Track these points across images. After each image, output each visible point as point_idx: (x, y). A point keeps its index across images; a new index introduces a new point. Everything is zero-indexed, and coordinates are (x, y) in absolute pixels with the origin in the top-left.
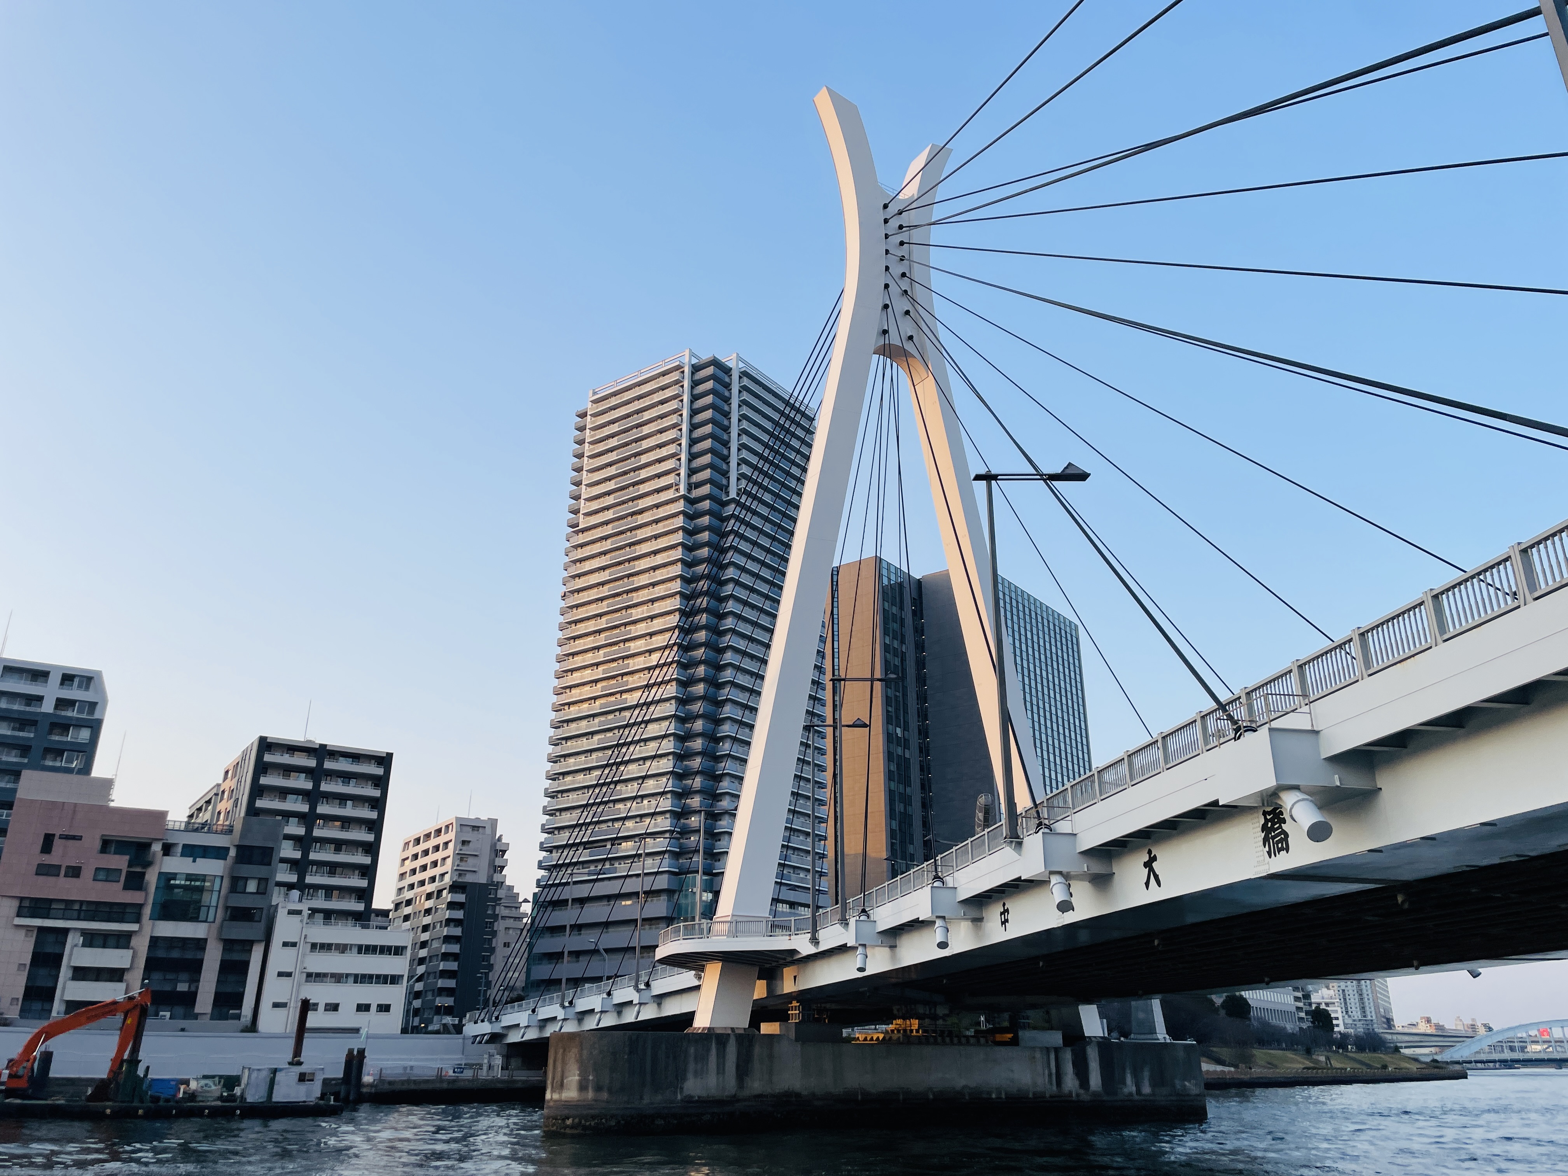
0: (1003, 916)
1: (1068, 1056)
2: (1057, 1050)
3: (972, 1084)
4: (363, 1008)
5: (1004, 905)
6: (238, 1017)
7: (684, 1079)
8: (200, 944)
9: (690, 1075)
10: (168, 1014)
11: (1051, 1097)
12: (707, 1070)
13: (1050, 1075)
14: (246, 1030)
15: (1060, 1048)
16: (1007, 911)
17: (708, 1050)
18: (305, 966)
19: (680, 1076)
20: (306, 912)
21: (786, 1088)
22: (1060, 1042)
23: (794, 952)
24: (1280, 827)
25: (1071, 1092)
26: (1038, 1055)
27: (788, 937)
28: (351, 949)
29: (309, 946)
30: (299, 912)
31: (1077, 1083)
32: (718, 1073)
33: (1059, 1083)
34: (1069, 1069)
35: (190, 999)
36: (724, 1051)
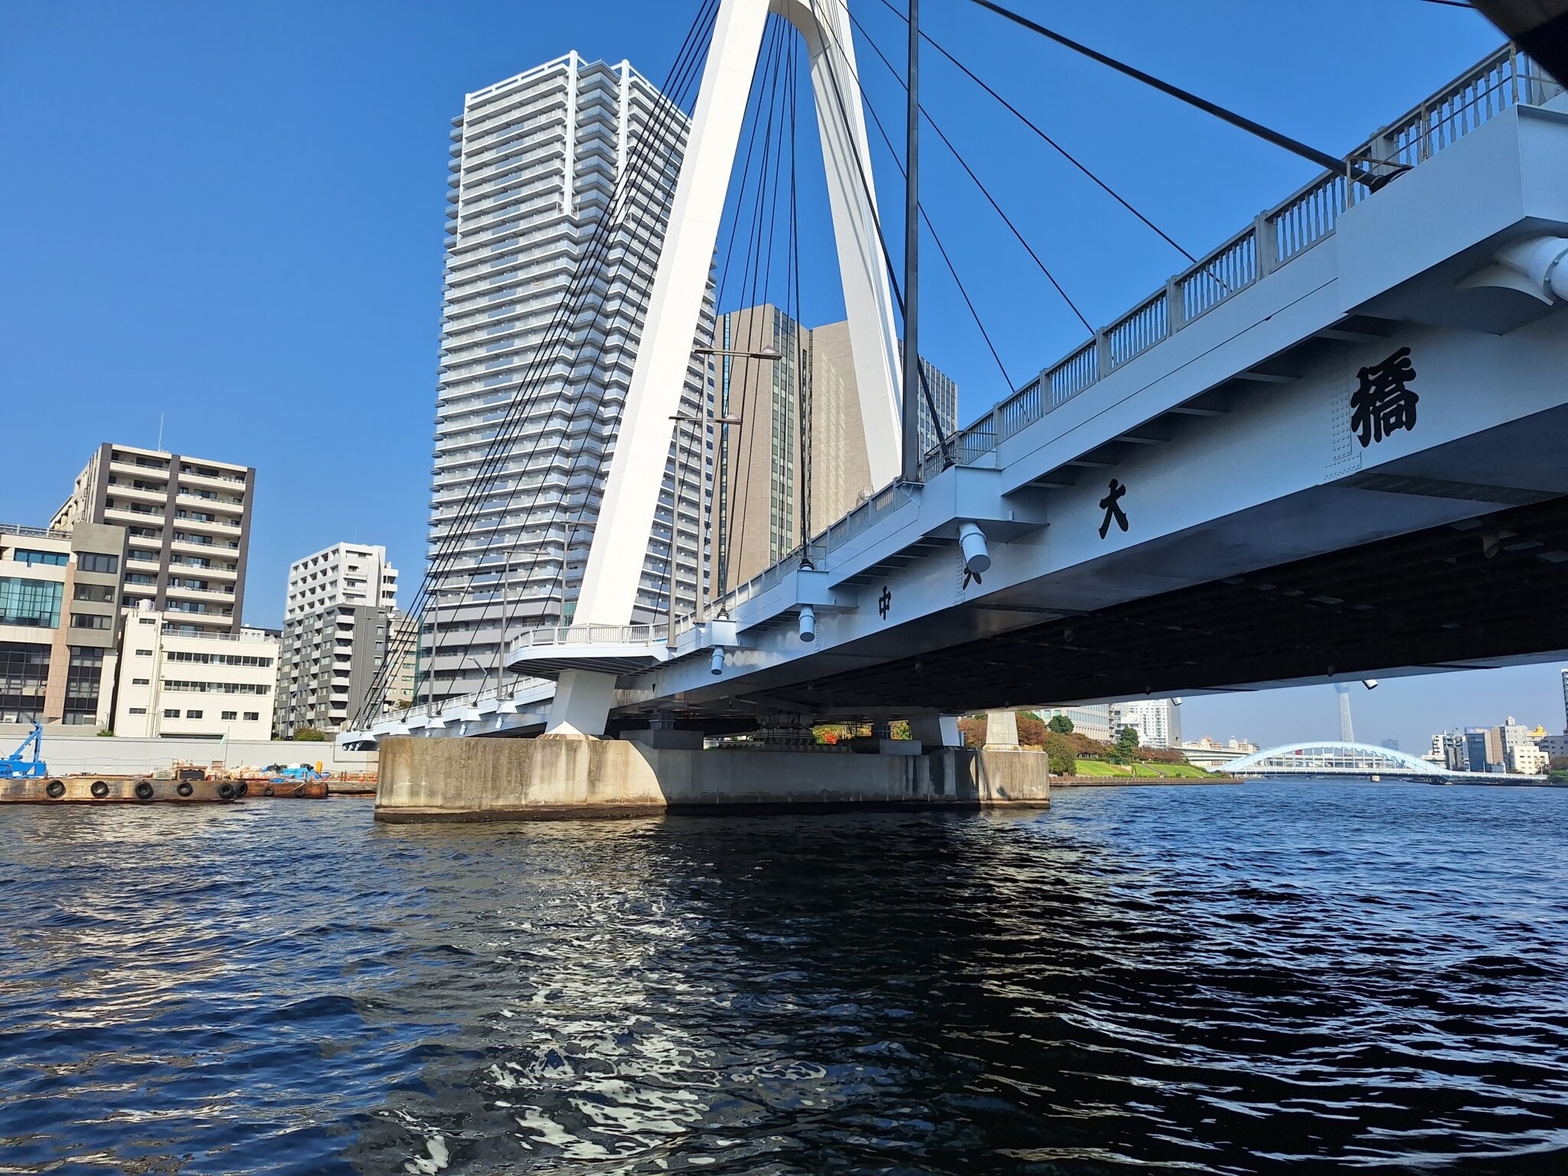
0: (882, 603)
1: (926, 763)
2: (915, 758)
3: (830, 789)
4: (229, 715)
5: (885, 589)
6: (94, 721)
7: (529, 784)
8: (46, 649)
9: (536, 780)
10: (14, 718)
11: (906, 801)
12: (556, 776)
13: (907, 780)
14: (102, 734)
15: (919, 756)
16: (889, 596)
17: (558, 756)
18: (162, 674)
19: (524, 781)
20: (159, 622)
21: (641, 793)
22: (919, 751)
23: (651, 659)
24: (1400, 387)
25: (926, 796)
26: (897, 762)
27: (645, 644)
28: (212, 660)
29: (166, 655)
30: (152, 622)
31: (932, 788)
32: (567, 779)
33: (915, 789)
34: (926, 774)
35: (37, 704)
36: (575, 757)
